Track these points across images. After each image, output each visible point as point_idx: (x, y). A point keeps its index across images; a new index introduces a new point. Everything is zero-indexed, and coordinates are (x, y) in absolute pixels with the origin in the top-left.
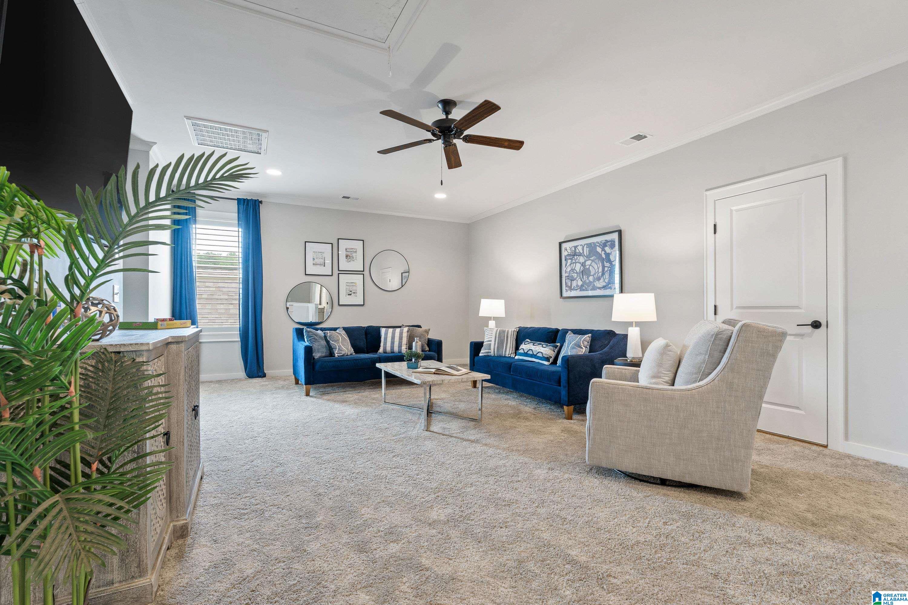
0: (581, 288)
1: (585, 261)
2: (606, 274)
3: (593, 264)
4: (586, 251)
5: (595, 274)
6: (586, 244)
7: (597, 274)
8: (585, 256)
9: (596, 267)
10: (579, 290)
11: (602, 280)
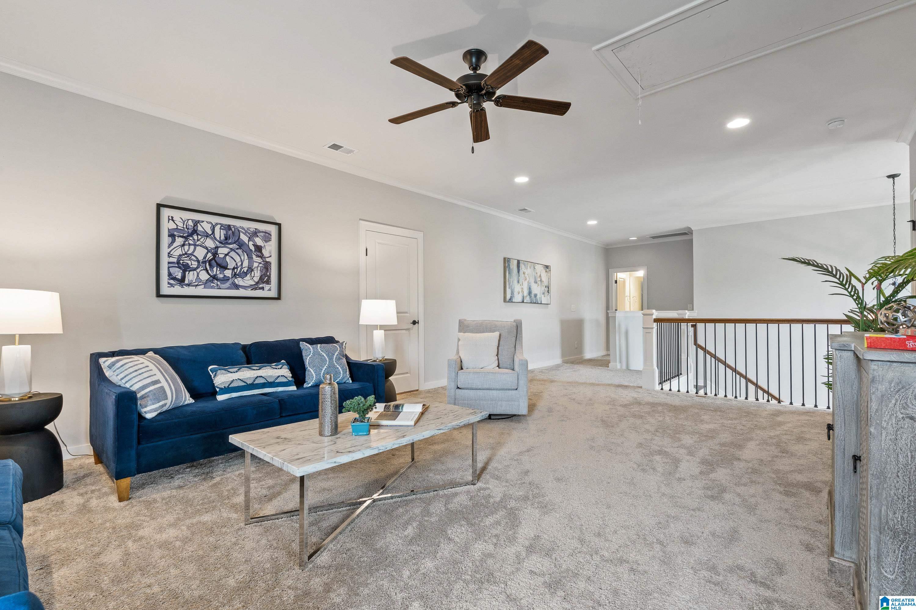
0: (206, 284)
1: (217, 248)
2: (255, 271)
3: (233, 254)
4: (219, 234)
5: (234, 269)
6: (220, 224)
7: (239, 269)
8: (215, 238)
9: (238, 259)
10: (203, 286)
11: (248, 277)
